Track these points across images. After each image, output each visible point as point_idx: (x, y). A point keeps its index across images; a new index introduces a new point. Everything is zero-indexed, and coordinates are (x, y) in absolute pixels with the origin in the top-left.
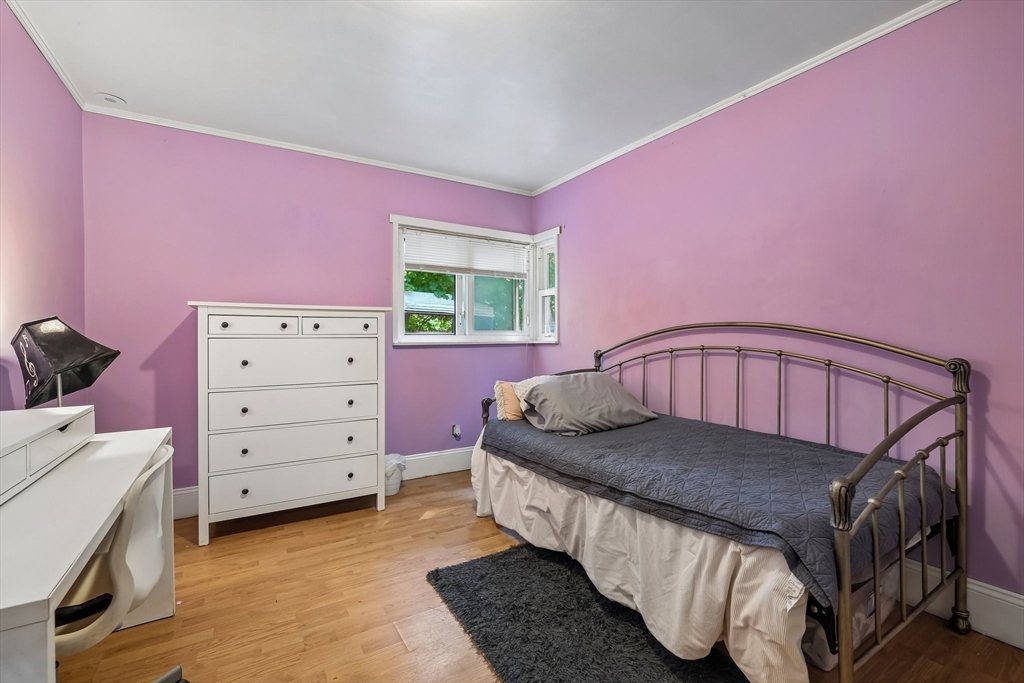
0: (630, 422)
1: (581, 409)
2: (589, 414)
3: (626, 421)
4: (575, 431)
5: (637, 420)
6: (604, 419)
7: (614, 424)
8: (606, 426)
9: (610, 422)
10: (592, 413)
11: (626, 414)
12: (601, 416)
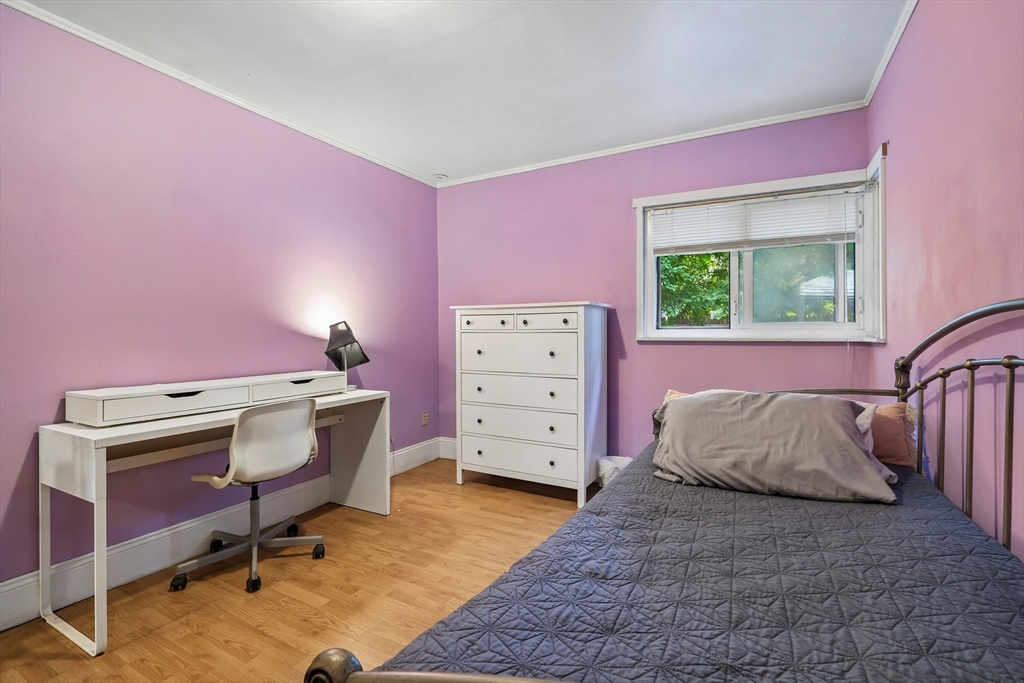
0: (809, 491)
1: (704, 446)
2: (715, 456)
3: (795, 487)
4: (679, 476)
5: (831, 493)
6: (744, 472)
7: (762, 484)
8: (741, 484)
9: (754, 479)
10: (723, 456)
11: (804, 476)
12: (735, 465)
